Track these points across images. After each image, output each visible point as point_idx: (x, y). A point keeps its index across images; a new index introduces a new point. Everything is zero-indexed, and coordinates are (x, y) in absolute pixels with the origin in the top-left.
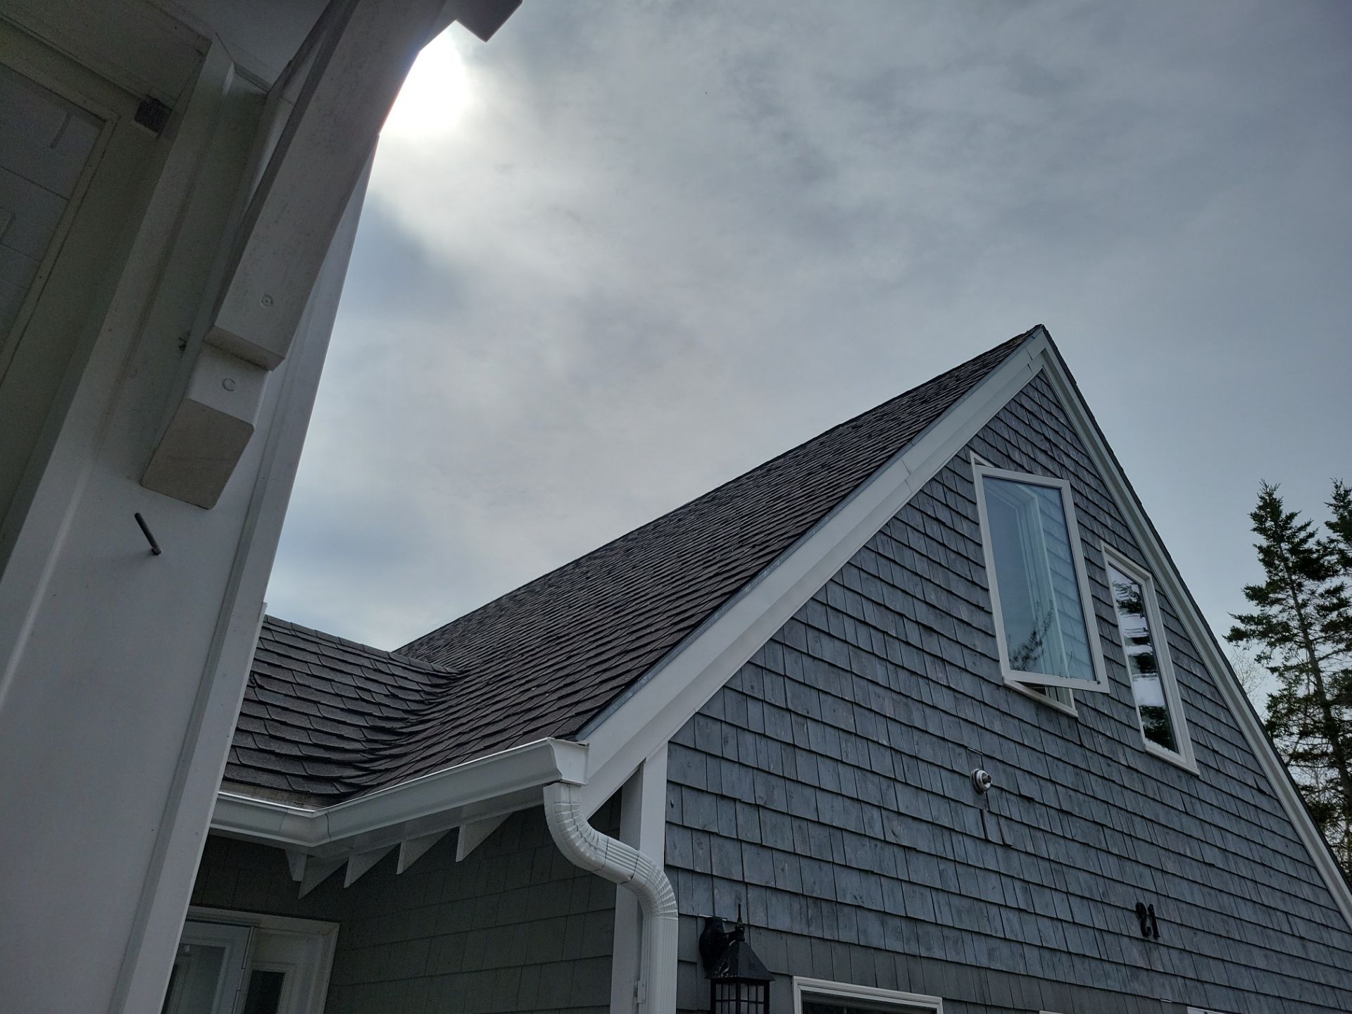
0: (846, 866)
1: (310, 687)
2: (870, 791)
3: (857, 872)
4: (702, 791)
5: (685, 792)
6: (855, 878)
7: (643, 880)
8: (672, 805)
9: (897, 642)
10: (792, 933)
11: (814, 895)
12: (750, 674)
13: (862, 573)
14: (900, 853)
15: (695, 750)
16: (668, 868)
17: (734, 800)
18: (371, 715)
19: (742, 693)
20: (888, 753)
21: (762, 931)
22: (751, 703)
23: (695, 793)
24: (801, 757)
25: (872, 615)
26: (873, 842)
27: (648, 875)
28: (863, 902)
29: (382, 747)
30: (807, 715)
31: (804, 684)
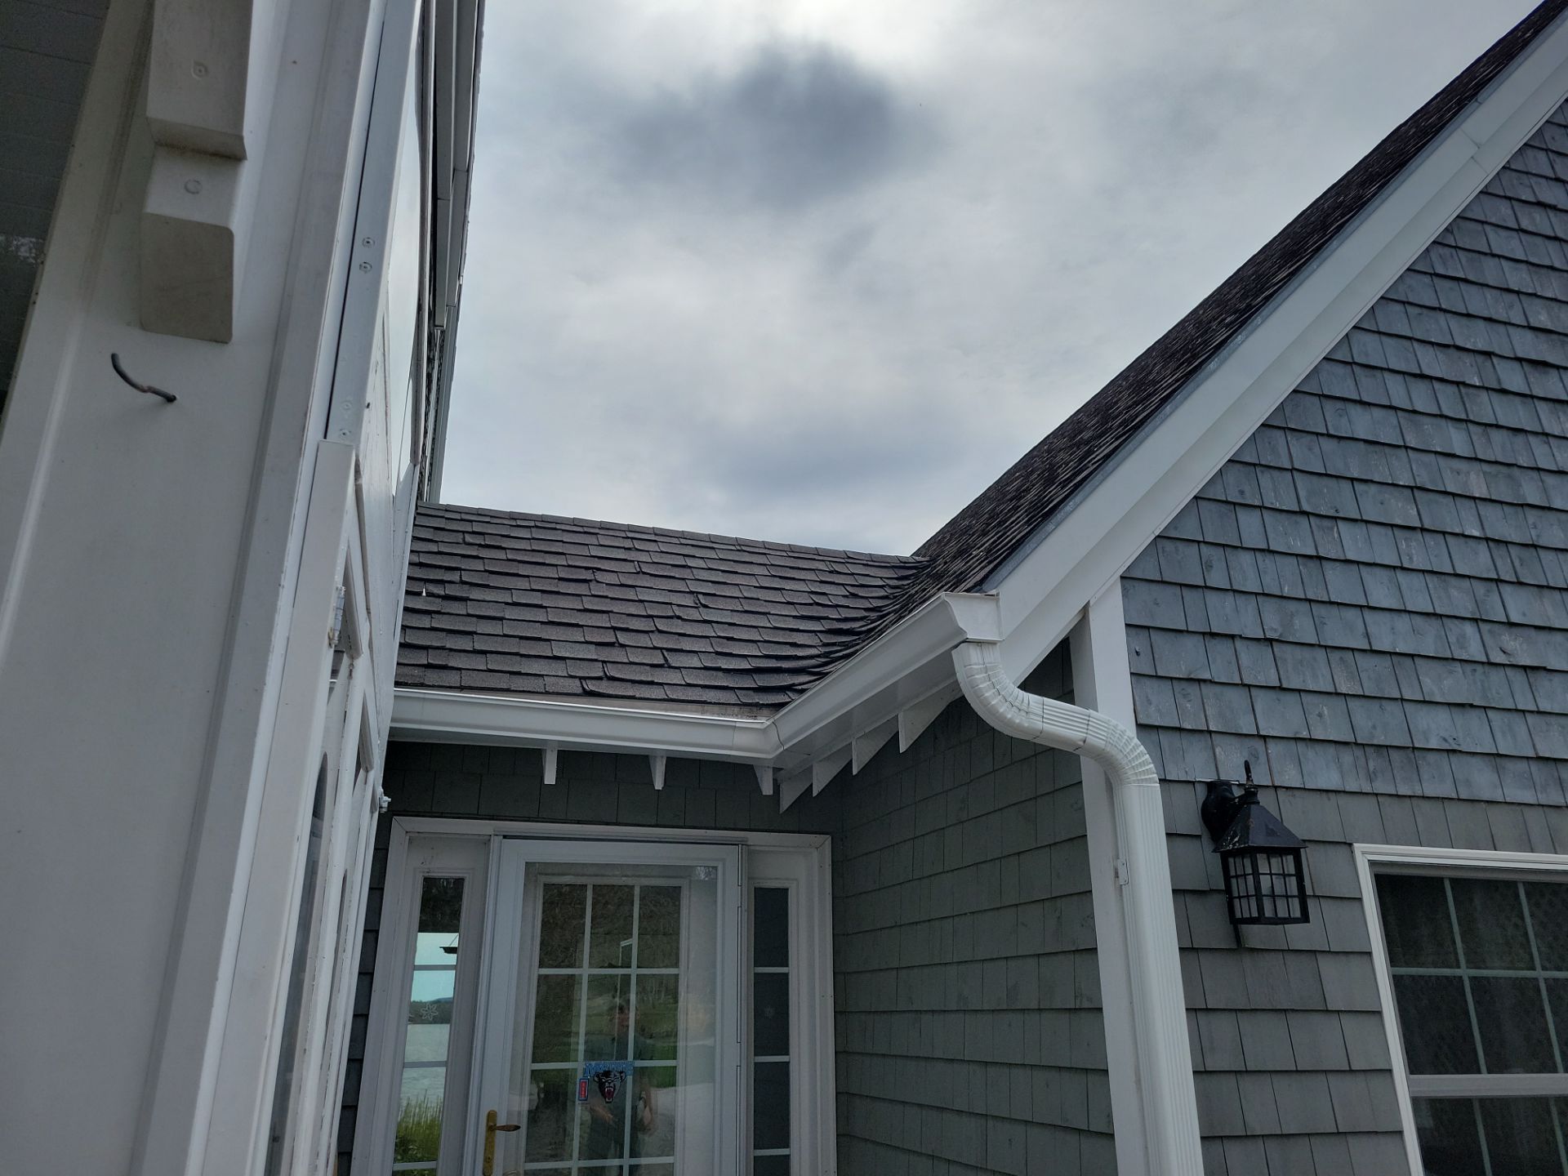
0: (1424, 702)
1: (758, 599)
2: (1458, 600)
3: (1446, 708)
4: (1181, 631)
5: (1155, 635)
6: (1443, 715)
7: (1100, 743)
8: (1137, 652)
9: (1484, 395)
10: (1344, 792)
11: (1375, 742)
12: (1235, 475)
13: (1410, 309)
14: (1518, 677)
15: (1163, 582)
16: (1141, 727)
17: (1233, 637)
18: (827, 618)
19: (1227, 502)
20: (1483, 546)
21: (1297, 793)
22: (1242, 514)
23: (1172, 635)
24: (1333, 573)
25: (1433, 363)
26: (1468, 668)
27: (1107, 738)
28: (1459, 745)
29: (839, 648)
30: (1337, 515)
31: (1327, 475)
